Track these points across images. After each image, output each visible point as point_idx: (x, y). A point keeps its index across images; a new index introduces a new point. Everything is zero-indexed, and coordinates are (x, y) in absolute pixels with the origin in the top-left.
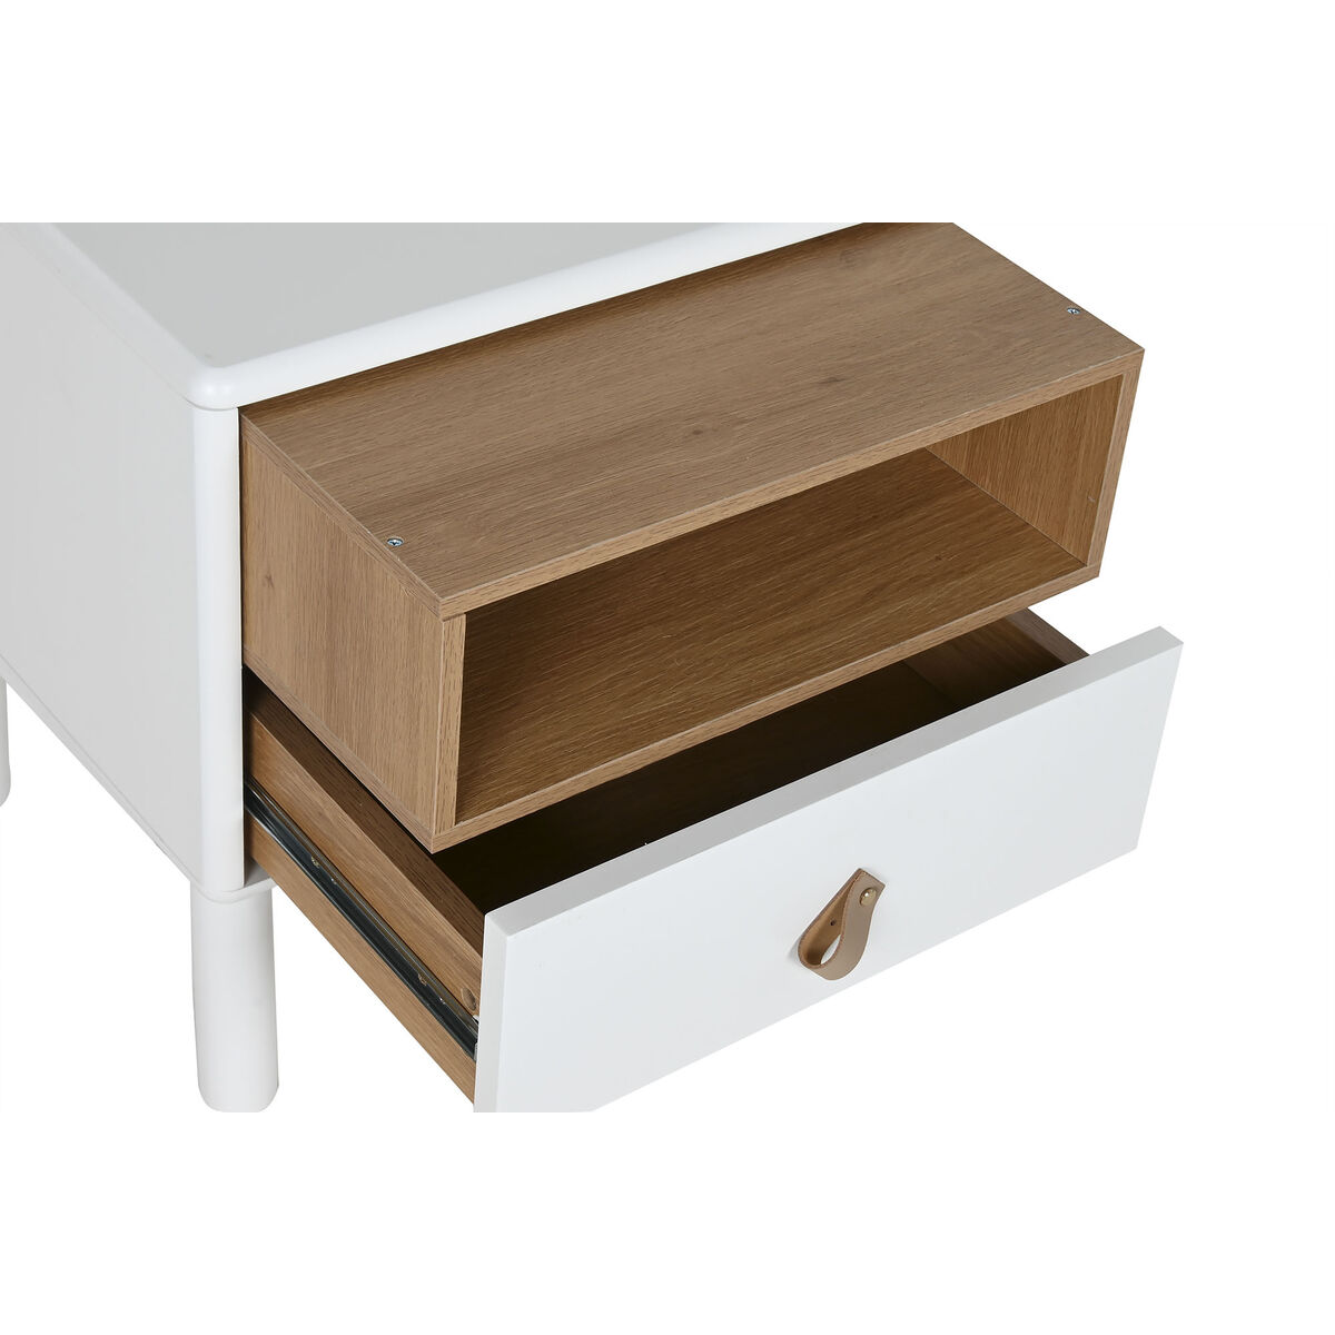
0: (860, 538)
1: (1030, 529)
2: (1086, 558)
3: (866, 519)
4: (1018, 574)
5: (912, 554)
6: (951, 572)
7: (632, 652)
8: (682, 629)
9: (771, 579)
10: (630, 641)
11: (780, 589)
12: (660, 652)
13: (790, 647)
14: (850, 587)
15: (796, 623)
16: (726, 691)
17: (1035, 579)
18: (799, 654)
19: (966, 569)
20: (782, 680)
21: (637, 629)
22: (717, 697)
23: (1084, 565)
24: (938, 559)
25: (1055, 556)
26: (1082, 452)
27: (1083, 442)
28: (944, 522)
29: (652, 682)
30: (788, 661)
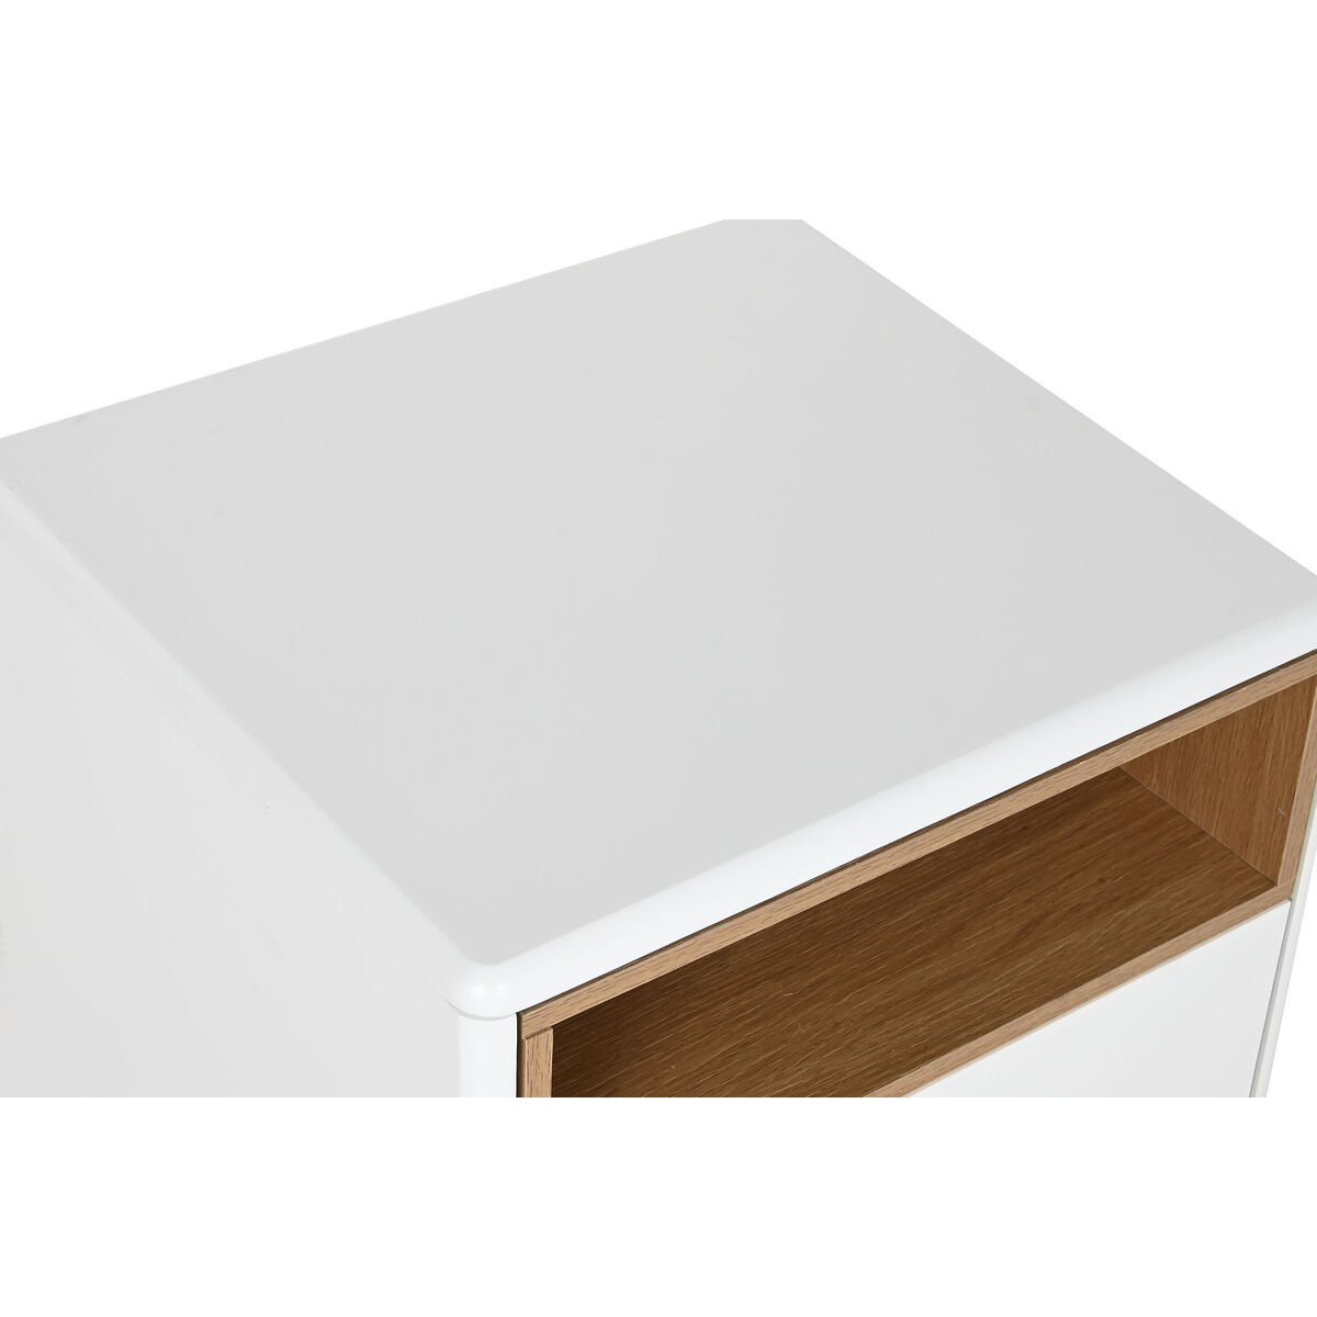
0: (1009, 857)
1: (1208, 838)
2: (1276, 875)
3: (1014, 831)
4: (1196, 899)
5: (1071, 876)
6: (1118, 898)
7: (749, 1016)
8: (806, 984)
9: (908, 913)
10: (744, 1003)
11: (919, 926)
12: (780, 1015)
13: (932, 1004)
14: (1000, 922)
15: (939, 972)
16: (862, 1065)
17: (1216, 904)
18: (945, 1012)
19: (1135, 894)
20: (926, 1048)
21: (754, 986)
22: (849, 1075)
23: (1273, 884)
24: (1102, 881)
25: (1238, 873)
26: (1269, 755)
27: (1271, 744)
28: (1107, 832)
29: (772, 1056)
30: (933, 1023)
